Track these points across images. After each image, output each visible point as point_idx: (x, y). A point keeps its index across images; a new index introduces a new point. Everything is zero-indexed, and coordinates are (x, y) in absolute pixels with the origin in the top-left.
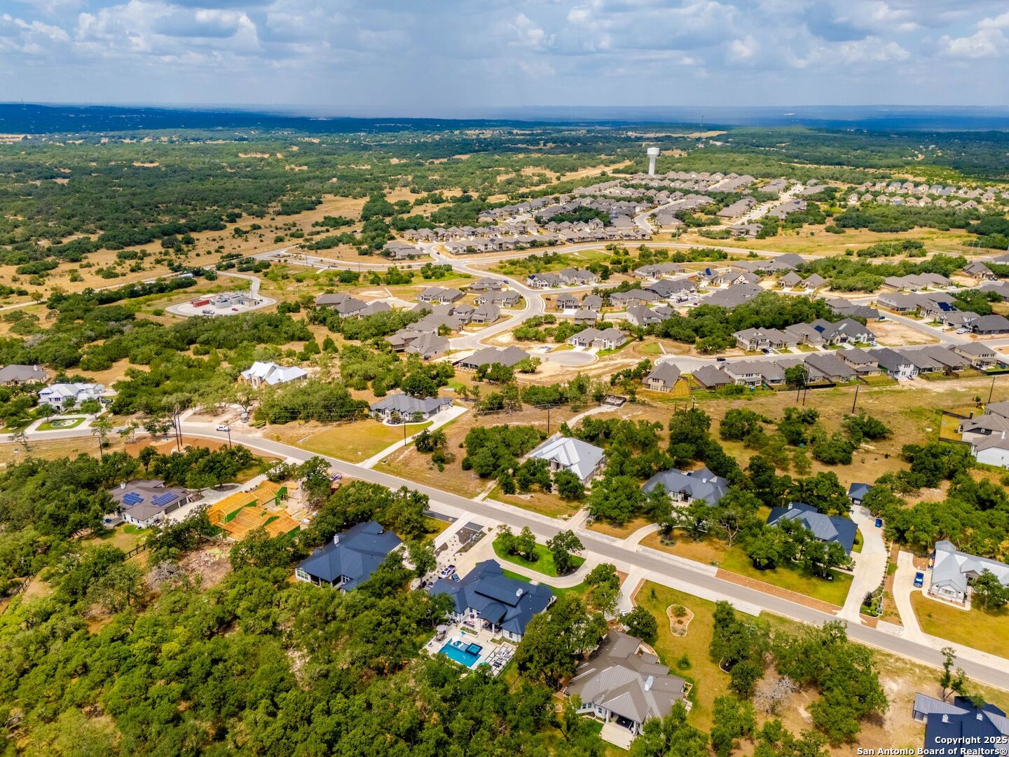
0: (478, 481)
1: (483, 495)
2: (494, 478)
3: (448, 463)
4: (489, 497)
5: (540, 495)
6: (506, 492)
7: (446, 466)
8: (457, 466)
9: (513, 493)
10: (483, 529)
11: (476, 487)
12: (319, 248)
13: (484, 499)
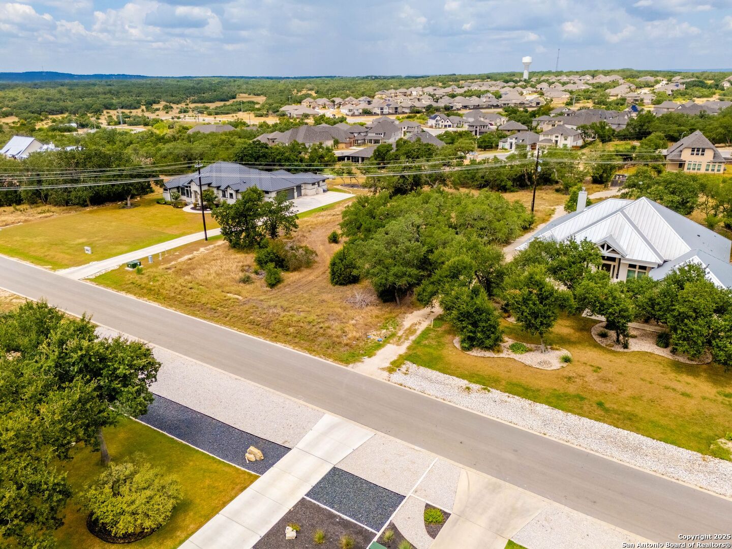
0: (376, 311)
1: (391, 352)
2: (425, 301)
3: (297, 269)
4: (412, 357)
5: (587, 355)
6: (471, 342)
7: (290, 277)
8: (319, 274)
9: (494, 346)
10: (398, 517)
11: (368, 326)
12: (217, 114)
13: (395, 366)
